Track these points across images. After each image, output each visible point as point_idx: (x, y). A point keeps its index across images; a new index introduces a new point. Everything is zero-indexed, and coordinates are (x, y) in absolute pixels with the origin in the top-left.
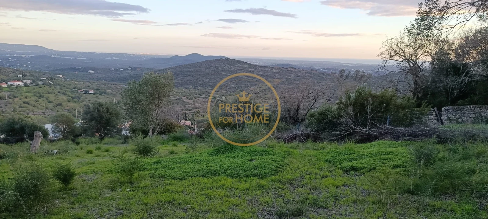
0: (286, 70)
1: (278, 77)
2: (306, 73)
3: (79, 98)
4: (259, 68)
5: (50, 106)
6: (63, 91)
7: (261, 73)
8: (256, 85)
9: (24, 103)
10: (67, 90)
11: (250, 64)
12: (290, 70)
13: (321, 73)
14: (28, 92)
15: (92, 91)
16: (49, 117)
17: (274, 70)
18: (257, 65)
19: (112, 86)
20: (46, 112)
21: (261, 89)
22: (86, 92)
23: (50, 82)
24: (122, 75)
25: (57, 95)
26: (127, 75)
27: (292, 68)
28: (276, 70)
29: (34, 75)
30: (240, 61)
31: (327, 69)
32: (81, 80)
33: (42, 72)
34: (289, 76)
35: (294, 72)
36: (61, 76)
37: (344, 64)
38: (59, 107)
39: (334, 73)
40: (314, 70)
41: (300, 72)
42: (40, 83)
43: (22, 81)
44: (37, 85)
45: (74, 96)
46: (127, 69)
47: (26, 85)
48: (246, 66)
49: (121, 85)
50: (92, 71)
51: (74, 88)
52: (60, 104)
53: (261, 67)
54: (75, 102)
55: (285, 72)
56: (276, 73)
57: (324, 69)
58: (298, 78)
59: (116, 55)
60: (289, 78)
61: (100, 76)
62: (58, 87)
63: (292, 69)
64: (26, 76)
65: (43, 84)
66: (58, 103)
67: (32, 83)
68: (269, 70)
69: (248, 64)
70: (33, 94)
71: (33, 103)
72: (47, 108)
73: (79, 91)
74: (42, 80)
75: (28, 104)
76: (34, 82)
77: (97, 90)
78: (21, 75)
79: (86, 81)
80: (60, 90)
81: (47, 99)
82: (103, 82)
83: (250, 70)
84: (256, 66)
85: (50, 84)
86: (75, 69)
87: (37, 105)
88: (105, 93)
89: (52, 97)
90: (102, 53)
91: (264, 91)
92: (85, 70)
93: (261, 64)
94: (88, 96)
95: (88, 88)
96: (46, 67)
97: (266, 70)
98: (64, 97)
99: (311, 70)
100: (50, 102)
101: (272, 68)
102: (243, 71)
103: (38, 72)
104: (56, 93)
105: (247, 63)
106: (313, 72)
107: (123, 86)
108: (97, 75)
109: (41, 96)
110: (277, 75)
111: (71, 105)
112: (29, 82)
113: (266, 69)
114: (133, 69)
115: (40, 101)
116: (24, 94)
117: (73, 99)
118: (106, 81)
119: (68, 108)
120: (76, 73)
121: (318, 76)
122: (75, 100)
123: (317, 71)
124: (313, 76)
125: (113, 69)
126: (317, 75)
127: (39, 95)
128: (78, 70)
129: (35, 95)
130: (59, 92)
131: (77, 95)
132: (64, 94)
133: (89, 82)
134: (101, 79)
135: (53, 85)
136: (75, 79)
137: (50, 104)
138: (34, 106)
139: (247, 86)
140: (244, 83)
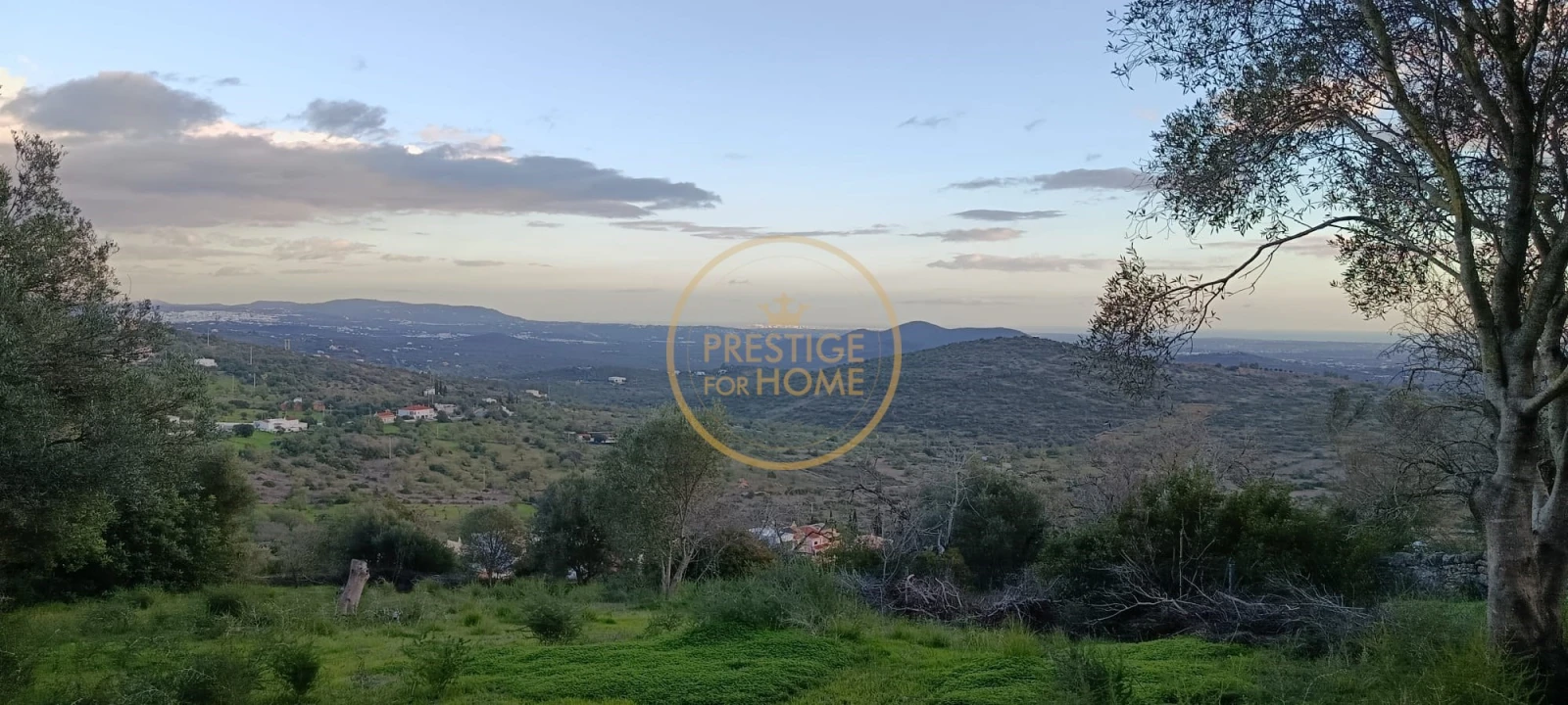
0: (1229, 373)
1: (1201, 397)
2: (1307, 385)
3: (578, 456)
5: (500, 478)
6: (536, 436)
8: (1121, 424)
9: (432, 468)
10: (547, 432)
12: (1244, 373)
13: (1363, 385)
14: (446, 438)
17: (1185, 374)
20: (485, 495)
22: (598, 440)
23: (504, 408)
25: (519, 446)
27: (1252, 366)
28: (1192, 374)
29: (467, 389)
32: (587, 404)
33: (486, 382)
34: (1241, 395)
35: (1261, 381)
36: (536, 393)
38: (522, 482)
40: (1336, 375)
41: (1281, 380)
42: (479, 412)
43: (433, 407)
44: (471, 417)
45: (564, 450)
47: (442, 418)
50: (620, 380)
51: (568, 429)
52: (525, 475)
54: (567, 468)
55: (1227, 380)
56: (1191, 384)
57: (1382, 372)
58: (1277, 401)
60: (1244, 400)
61: (640, 393)
62: (525, 425)
63: (1252, 371)
64: (444, 392)
65: (486, 417)
66: (520, 470)
67: (458, 414)
68: (1168, 374)
70: (456, 445)
71: (456, 469)
72: (490, 486)
73: (580, 437)
74: (484, 405)
75: (443, 472)
76: (463, 409)
78: (432, 391)
79: (601, 406)
80: (528, 434)
81: (493, 460)
85: (505, 415)
86: (573, 373)
87: (465, 475)
89: (506, 455)
90: (649, 327)
92: (601, 374)
95: (606, 428)
96: (499, 368)
98: (540, 455)
99: (1327, 374)
100: (499, 468)
101: (1178, 369)
102: (1074, 377)
103: (477, 381)
104: (520, 441)
106: (1332, 380)
108: (633, 390)
109: (478, 451)
110: (1195, 391)
111: (557, 475)
112: (450, 410)
115: (475, 463)
116: (434, 443)
117: (562, 459)
120: (578, 383)
122: (567, 461)
123: (1347, 377)
127: (473, 447)
128: (582, 374)
129: (463, 448)
130: (526, 440)
131: (574, 447)
132: (540, 445)
133: (608, 410)
134: (641, 402)
135: (512, 417)
136: (572, 403)
137: (498, 472)
138: (457, 479)
139: (1088, 426)
140: (1079, 417)
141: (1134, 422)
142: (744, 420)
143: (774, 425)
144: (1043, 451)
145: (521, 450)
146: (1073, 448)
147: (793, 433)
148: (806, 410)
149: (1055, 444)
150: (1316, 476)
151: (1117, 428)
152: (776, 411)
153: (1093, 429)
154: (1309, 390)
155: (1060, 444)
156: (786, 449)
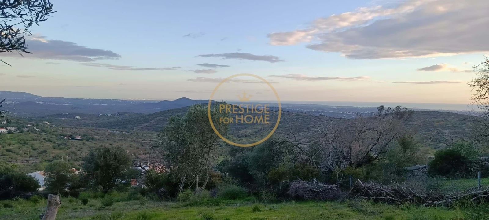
3: (65, 144)
5: (35, 153)
6: (48, 138)
8: (246, 128)
9: (7, 150)
10: (53, 136)
13: (310, 116)
14: (12, 139)
15: (79, 138)
16: (33, 165)
19: (100, 132)
20: (29, 159)
21: (251, 132)
22: (73, 138)
23: (35, 128)
24: (110, 121)
25: (42, 141)
26: (115, 120)
29: (19, 121)
31: (315, 111)
32: (67, 126)
33: (28, 119)
36: (47, 122)
37: (331, 106)
38: (44, 154)
40: (303, 113)
41: (289, 114)
42: (25, 130)
43: (5, 128)
44: (22, 132)
45: (59, 142)
46: (115, 115)
47: (10, 132)
49: (109, 131)
50: (79, 117)
51: (60, 135)
52: (45, 152)
54: (61, 149)
57: (313, 112)
58: (288, 120)
59: (104, 101)
61: (87, 122)
62: (43, 134)
64: (10, 122)
65: (28, 131)
66: (43, 150)
67: (16, 130)
70: (16, 142)
71: (17, 150)
72: (31, 156)
73: (66, 138)
74: (27, 127)
75: (11, 152)
76: (19, 129)
77: (84, 136)
78: (5, 122)
79: (73, 127)
80: (45, 137)
81: (32, 147)
82: (90, 127)
85: (35, 130)
86: (61, 115)
87: (21, 152)
88: (92, 139)
89: (37, 144)
90: (90, 99)
91: (254, 133)
92: (72, 116)
94: (75, 143)
95: (75, 134)
96: (32, 113)
98: (49, 144)
99: (300, 112)
100: (34, 149)
103: (23, 119)
104: (42, 139)
106: (301, 114)
107: (111, 131)
108: (84, 121)
109: (25, 144)
111: (57, 152)
112: (13, 129)
114: (121, 114)
115: (24, 148)
116: (7, 141)
117: (59, 146)
118: (94, 127)
119: (53, 155)
120: (63, 119)
121: (307, 119)
122: (61, 146)
123: (305, 113)
124: (302, 118)
125: (101, 115)
126: (307, 117)
127: (23, 142)
128: (65, 116)
129: (19, 143)
130: (44, 139)
131: (63, 141)
132: (50, 141)
133: (76, 128)
134: (88, 125)
135: (38, 131)
136: (62, 126)
137: (34, 151)
138: (17, 154)
139: (237, 129)
140: (235, 126)
142: (126, 130)
143: (138, 131)
145: (43, 143)
147: (144, 134)
148: (148, 126)
150: (299, 141)
151: (245, 129)
152: (138, 127)
153: (239, 130)
154: (296, 117)
155: (229, 134)
156: (142, 139)
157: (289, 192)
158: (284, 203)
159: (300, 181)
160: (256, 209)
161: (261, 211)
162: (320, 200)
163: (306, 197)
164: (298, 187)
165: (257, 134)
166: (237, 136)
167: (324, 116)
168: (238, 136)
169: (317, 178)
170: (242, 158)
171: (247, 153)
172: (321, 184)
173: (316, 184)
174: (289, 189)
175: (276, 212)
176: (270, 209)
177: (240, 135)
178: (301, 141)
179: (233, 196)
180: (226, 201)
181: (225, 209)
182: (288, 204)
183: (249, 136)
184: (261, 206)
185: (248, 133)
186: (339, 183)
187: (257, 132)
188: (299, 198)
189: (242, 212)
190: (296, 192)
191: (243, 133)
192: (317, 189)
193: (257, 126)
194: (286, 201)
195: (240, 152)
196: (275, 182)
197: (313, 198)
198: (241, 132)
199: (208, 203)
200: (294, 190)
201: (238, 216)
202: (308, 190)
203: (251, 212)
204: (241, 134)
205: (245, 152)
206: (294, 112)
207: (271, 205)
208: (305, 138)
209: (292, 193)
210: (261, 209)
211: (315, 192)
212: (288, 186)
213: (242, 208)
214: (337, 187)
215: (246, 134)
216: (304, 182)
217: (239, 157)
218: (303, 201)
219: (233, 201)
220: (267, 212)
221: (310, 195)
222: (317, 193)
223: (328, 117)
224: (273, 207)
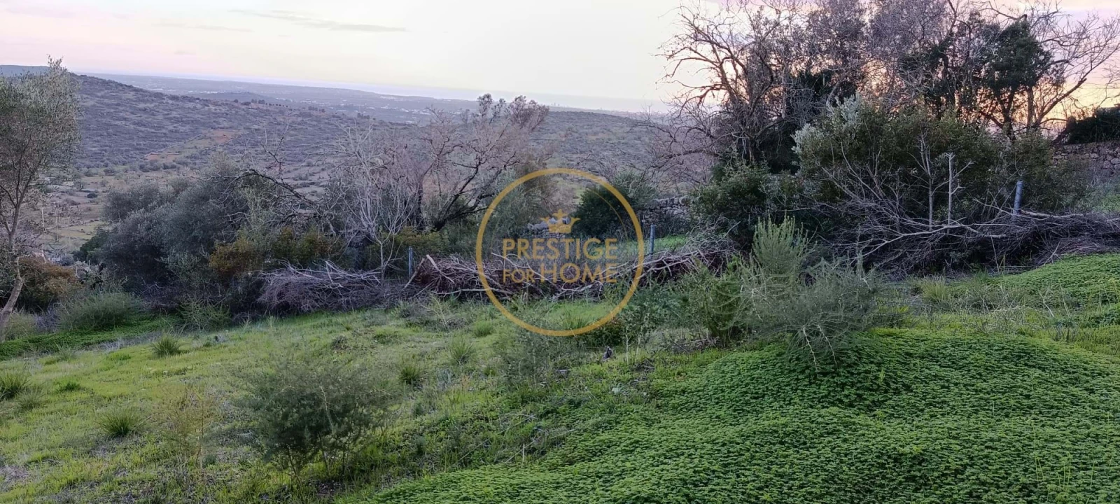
0: (244, 107)
1: (225, 124)
2: (299, 116)
4: (170, 102)
7: (174, 114)
8: (164, 146)
11: (141, 90)
12: (255, 107)
13: (334, 116)
17: (212, 108)
18: (161, 94)
21: (180, 157)
27: (260, 102)
28: (217, 107)
30: (110, 82)
31: (346, 107)
34: (255, 123)
35: (267, 112)
37: (383, 95)
39: (365, 117)
40: (316, 109)
41: (282, 112)
48: (131, 95)
53: (174, 98)
55: (243, 112)
56: (217, 115)
57: (339, 107)
58: (279, 127)
60: (256, 127)
63: (260, 106)
68: (199, 106)
69: (136, 90)
83: (142, 106)
84: (159, 96)
91: (189, 160)
93: (172, 92)
97: (189, 108)
99: (310, 108)
101: (206, 102)
102: (121, 108)
105: (130, 87)
106: (314, 113)
110: (221, 120)
113: (191, 105)
121: (329, 124)
123: (323, 111)
124: (315, 123)
126: (326, 121)
139: (138, 149)
140: (130, 142)
141: (175, 144)
144: (101, 171)
146: (127, 167)
149: (110, 164)
150: (310, 178)
151: (162, 150)
153: (142, 151)
154: (300, 119)
155: (116, 164)
157: (263, 299)
158: (247, 326)
159: (292, 269)
160: (167, 350)
161: (179, 352)
162: (340, 308)
163: (306, 304)
164: (287, 284)
165: (197, 161)
166: (138, 168)
167: (368, 117)
168: (141, 167)
169: (334, 260)
170: (146, 223)
171: (160, 210)
172: (343, 272)
173: (331, 274)
174: (264, 292)
175: (222, 349)
176: (208, 345)
177: (149, 166)
178: (315, 179)
179: (107, 322)
180: (85, 337)
181: (74, 357)
182: (259, 327)
183: (173, 167)
184: (184, 341)
185: (169, 160)
186: (384, 265)
187: (196, 158)
188: (287, 310)
189: (124, 362)
190: (280, 295)
191: (156, 161)
192: (333, 284)
193: (195, 141)
194: (255, 320)
195: (139, 208)
196: (227, 277)
197: (322, 306)
198: (149, 157)
199: (26, 348)
200: (275, 293)
201: (110, 372)
202: (311, 289)
203: (150, 358)
204: (152, 163)
205: (153, 208)
206: (293, 108)
207: (212, 336)
208: (323, 170)
209: (271, 299)
210: (180, 349)
211: (328, 291)
212: (260, 284)
213: (126, 351)
214: (379, 276)
215: (164, 161)
216: (301, 271)
217: (137, 222)
218: (298, 315)
219: (106, 335)
220: (197, 353)
221: (317, 300)
222: (333, 294)
223: (377, 120)
224: (216, 338)
